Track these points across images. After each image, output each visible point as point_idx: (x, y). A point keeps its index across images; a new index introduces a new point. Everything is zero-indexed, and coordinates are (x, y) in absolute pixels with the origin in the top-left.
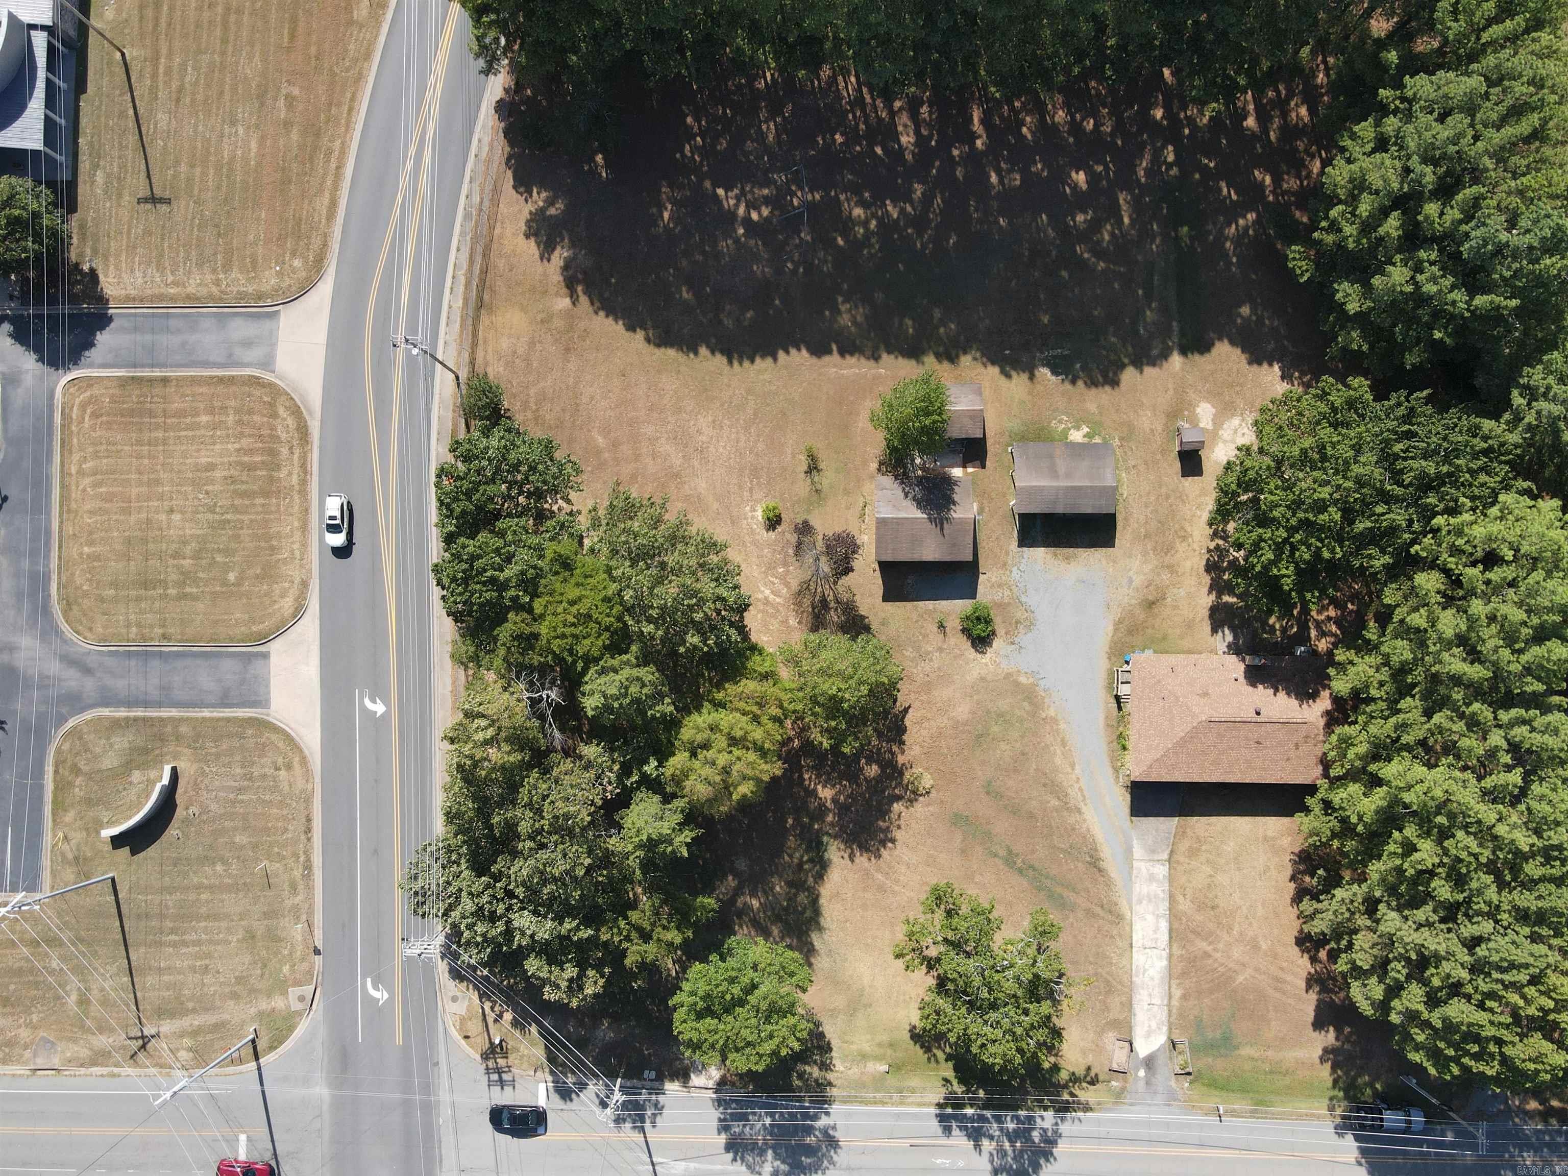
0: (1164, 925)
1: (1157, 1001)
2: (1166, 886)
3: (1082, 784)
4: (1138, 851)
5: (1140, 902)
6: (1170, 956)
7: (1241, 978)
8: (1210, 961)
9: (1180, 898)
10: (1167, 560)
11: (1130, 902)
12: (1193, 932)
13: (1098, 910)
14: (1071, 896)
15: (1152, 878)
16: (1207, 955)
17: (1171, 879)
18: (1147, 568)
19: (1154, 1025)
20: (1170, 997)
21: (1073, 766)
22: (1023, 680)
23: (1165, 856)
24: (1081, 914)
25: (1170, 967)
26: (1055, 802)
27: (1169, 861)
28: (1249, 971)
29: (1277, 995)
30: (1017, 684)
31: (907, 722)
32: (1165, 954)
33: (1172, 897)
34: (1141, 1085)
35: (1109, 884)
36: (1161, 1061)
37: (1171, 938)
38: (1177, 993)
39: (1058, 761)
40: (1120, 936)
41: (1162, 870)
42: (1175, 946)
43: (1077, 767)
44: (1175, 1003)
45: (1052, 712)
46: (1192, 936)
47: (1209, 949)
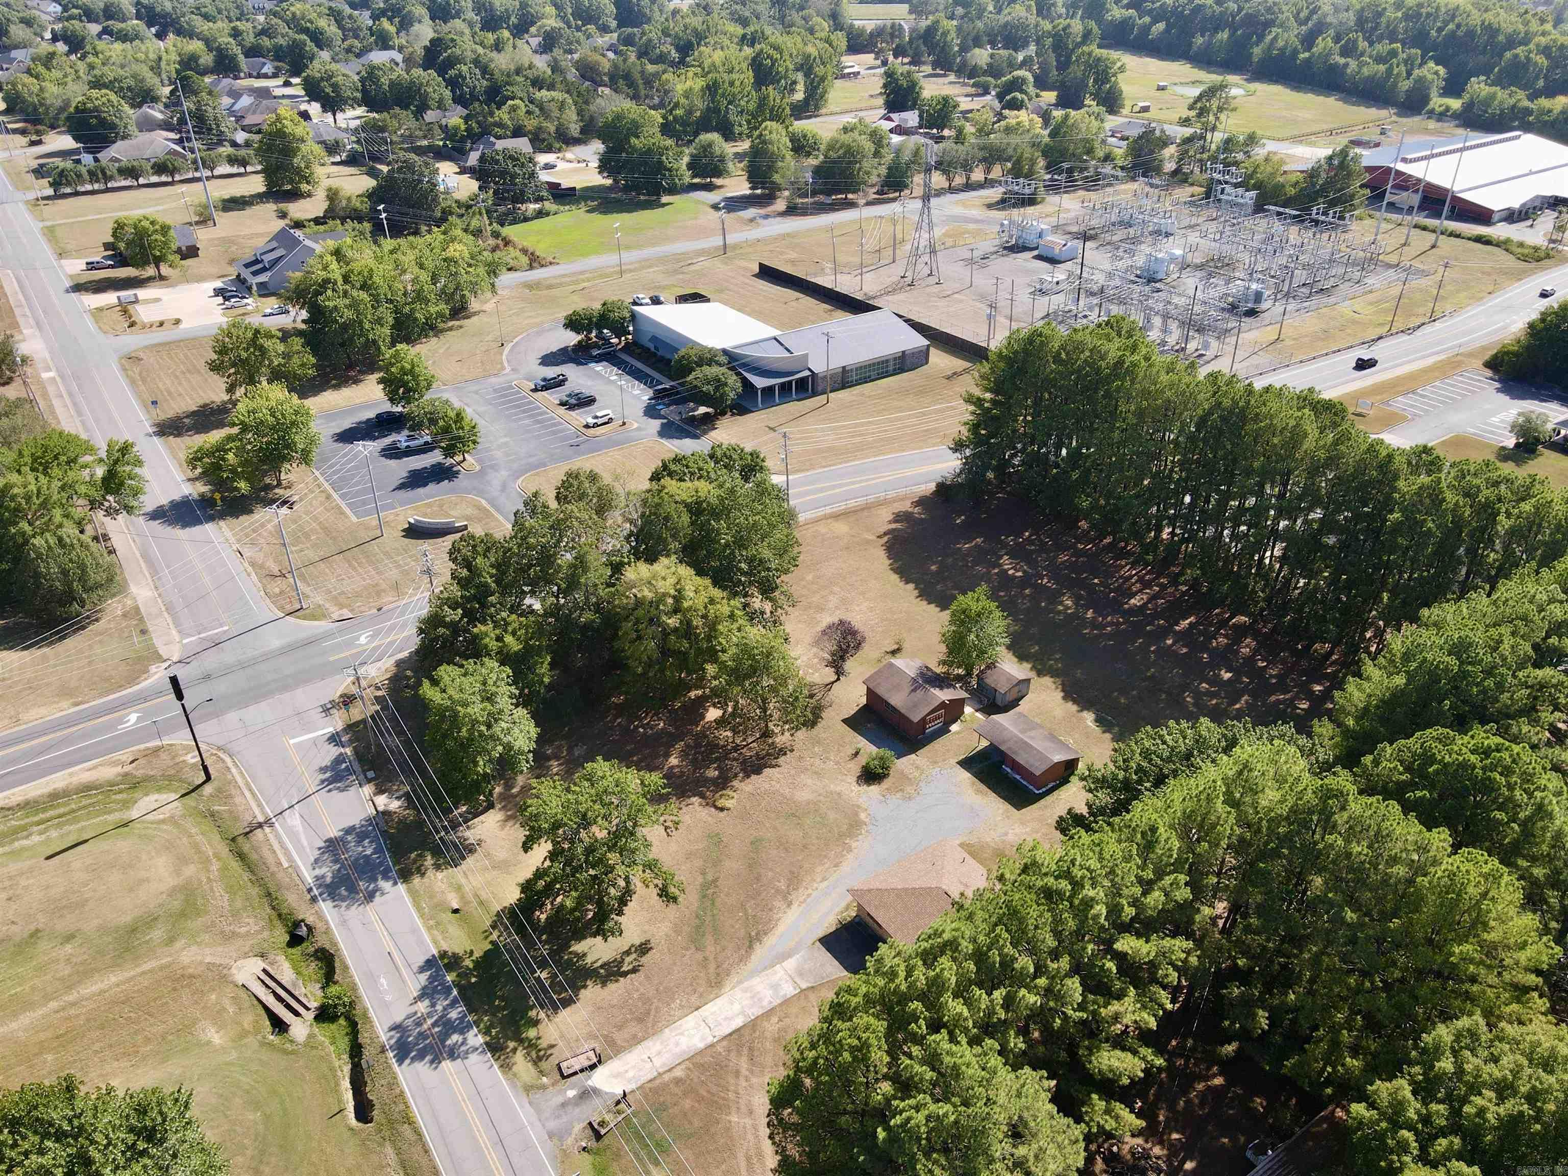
0: (738, 1022)
1: (658, 1062)
2: (777, 1002)
3: (815, 894)
4: (791, 964)
5: (745, 991)
6: (712, 1046)
7: (734, 1118)
8: (732, 1081)
9: (775, 1019)
11: (740, 982)
12: (751, 1049)
13: (712, 967)
14: (709, 940)
15: (775, 987)
16: (737, 1074)
17: (786, 1002)
19: (631, 1074)
20: (670, 1070)
21: (824, 879)
22: (863, 815)
23: (804, 986)
24: (699, 956)
25: (701, 1052)
26: (782, 886)
27: (802, 991)
28: (748, 1121)
29: (743, 1164)
30: (857, 814)
31: (767, 771)
32: (710, 1040)
33: (772, 1010)
34: (560, 1099)
35: (743, 959)
36: (597, 1101)
37: (730, 1034)
38: (679, 1073)
39: (819, 869)
40: (701, 996)
41: (789, 990)
42: (725, 1043)
43: (826, 883)
44: (666, 1077)
45: (854, 845)
46: (745, 1051)
47: (744, 1072)
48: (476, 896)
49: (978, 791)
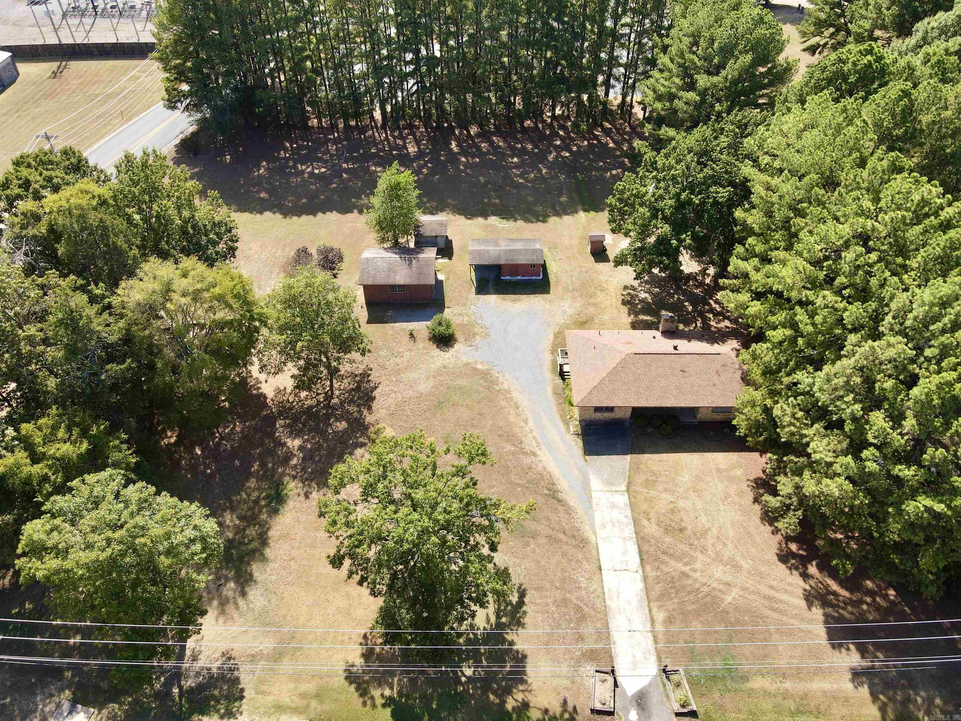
0: (633, 549)
1: (638, 626)
2: (629, 512)
3: (535, 433)
4: (595, 484)
5: (604, 526)
6: (645, 578)
7: (729, 599)
8: (690, 582)
9: (645, 522)
10: (592, 301)
11: (592, 526)
12: (664, 553)
13: (561, 536)
15: (613, 506)
16: (685, 575)
17: (632, 506)
18: (577, 305)
19: (639, 657)
20: (653, 621)
21: (525, 421)
22: (479, 367)
23: (624, 488)
24: (542, 541)
25: (647, 590)
26: (509, 448)
27: (628, 491)
28: (735, 592)
29: (775, 615)
30: (475, 369)
31: (376, 393)
32: (639, 576)
33: (635, 521)
35: (568, 510)
36: (655, 699)
37: (642, 560)
38: (660, 616)
39: (512, 418)
40: (587, 560)
41: (623, 500)
42: (648, 568)
43: (530, 421)
44: (659, 628)
45: (505, 386)
46: (665, 557)
47: (686, 569)
48: (303, 695)
49: (514, 301)
